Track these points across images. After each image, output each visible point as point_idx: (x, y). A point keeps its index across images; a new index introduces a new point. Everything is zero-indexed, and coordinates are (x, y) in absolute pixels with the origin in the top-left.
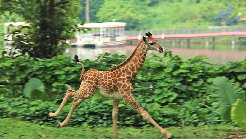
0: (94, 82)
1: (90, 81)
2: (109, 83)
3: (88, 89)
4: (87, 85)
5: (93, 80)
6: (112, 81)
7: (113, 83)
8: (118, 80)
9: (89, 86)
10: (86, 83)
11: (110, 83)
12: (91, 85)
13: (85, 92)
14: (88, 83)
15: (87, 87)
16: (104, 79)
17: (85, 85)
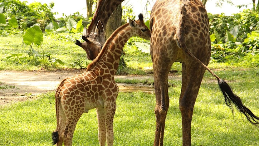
0: (79, 89)
1: (74, 92)
2: (93, 84)
3: (78, 102)
4: (73, 98)
5: (77, 88)
6: (96, 82)
7: (97, 84)
8: (103, 78)
9: (76, 98)
10: (71, 97)
11: (95, 84)
12: (77, 95)
13: (77, 107)
14: (74, 96)
15: (75, 101)
16: (87, 82)
17: (72, 100)
